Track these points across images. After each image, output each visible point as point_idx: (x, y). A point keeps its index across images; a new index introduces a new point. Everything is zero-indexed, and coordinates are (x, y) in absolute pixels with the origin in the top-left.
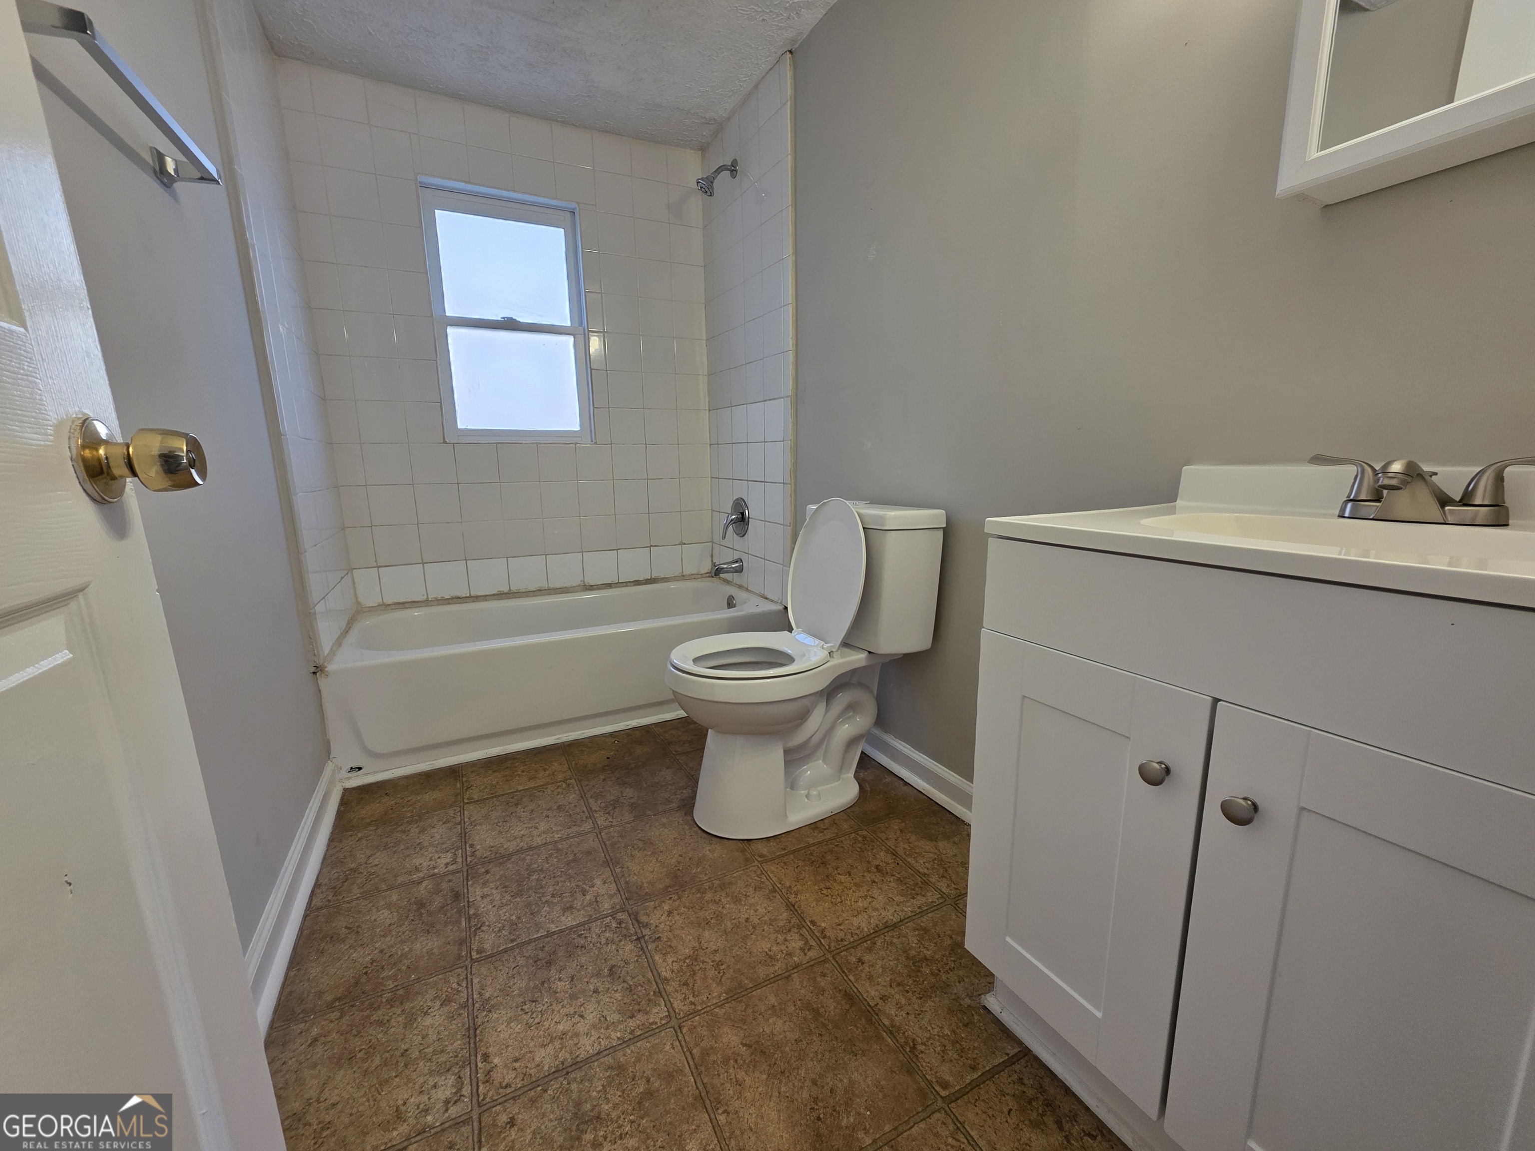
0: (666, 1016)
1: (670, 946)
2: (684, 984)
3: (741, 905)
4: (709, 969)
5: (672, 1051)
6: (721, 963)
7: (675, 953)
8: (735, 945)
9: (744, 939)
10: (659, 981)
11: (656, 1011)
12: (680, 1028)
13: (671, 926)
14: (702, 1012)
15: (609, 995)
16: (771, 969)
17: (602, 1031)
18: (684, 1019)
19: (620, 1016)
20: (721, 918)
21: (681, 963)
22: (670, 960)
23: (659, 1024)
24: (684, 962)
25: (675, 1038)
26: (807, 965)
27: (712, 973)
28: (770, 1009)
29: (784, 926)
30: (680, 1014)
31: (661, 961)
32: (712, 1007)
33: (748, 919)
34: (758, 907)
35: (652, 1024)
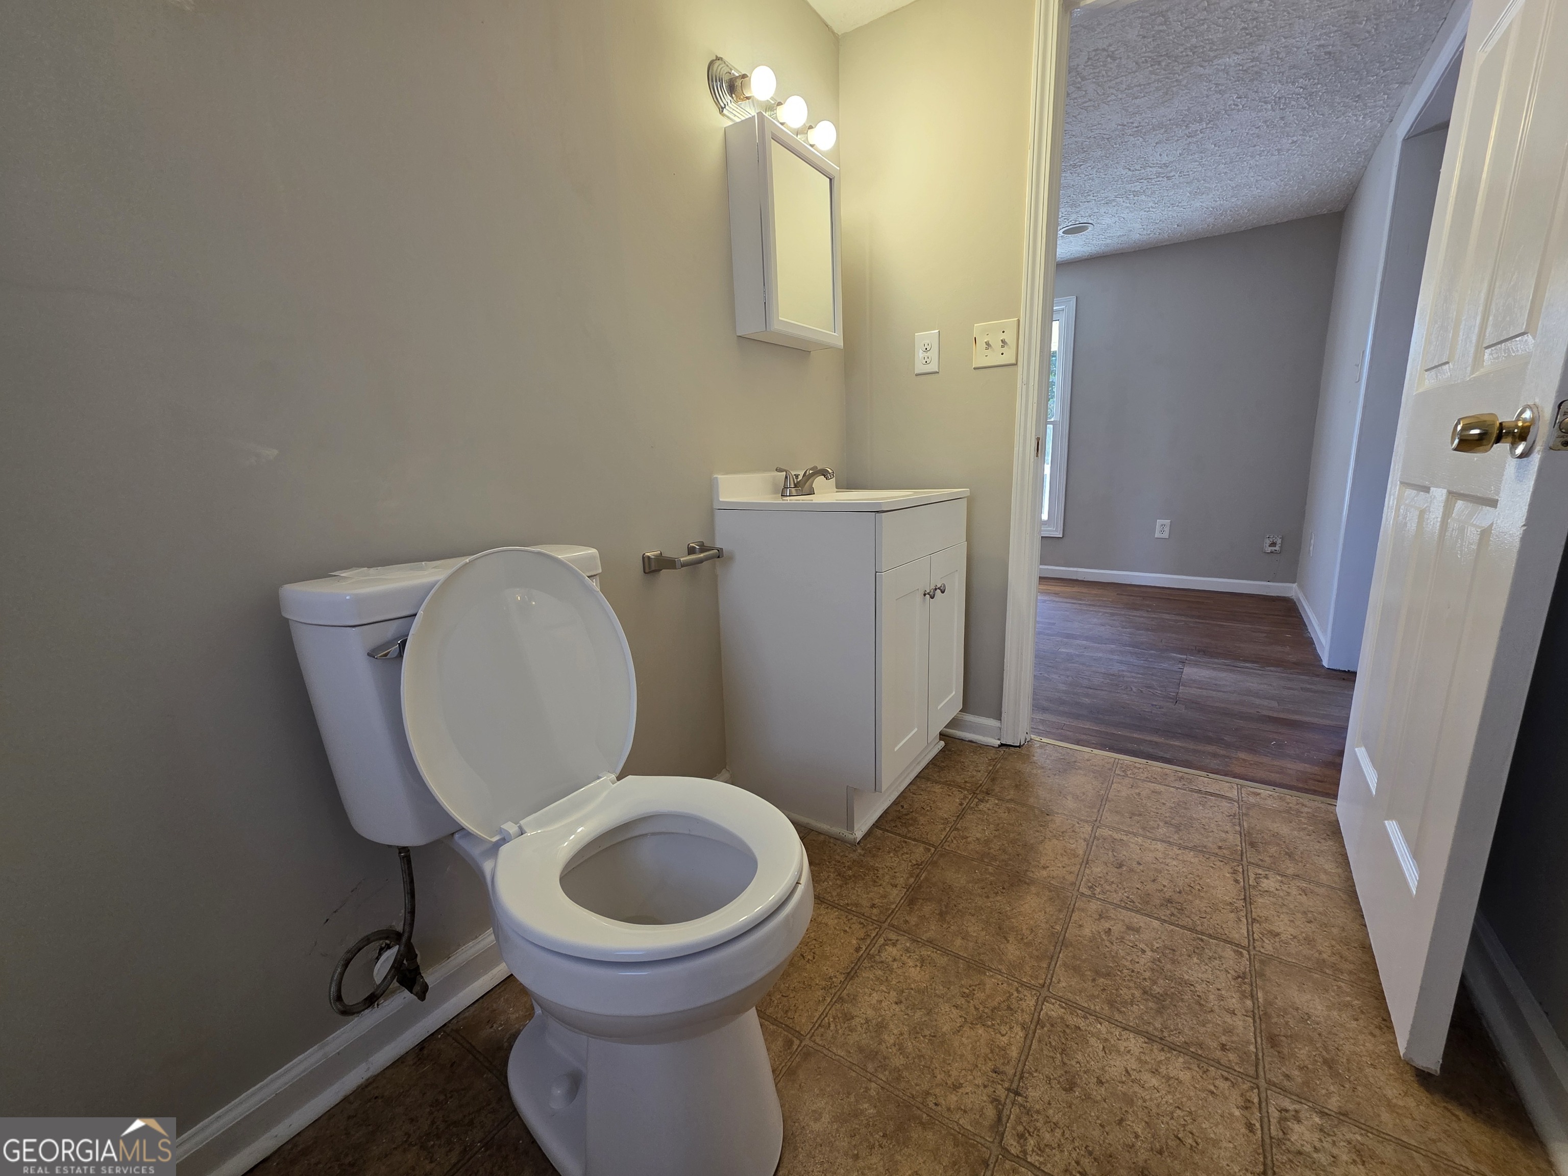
0: (1047, 1002)
1: (992, 1052)
2: (1011, 1009)
3: (884, 1020)
4: (979, 1000)
5: (1062, 979)
6: (964, 995)
7: (993, 1041)
8: (936, 995)
9: (923, 992)
10: (1031, 1032)
11: (1053, 1013)
12: (1043, 986)
13: (971, 1071)
14: (1016, 980)
15: (1088, 1065)
16: (934, 955)
17: (1113, 1042)
18: (1035, 988)
19: (1088, 1038)
20: (915, 1028)
21: (997, 1027)
22: (1005, 1039)
23: (1058, 1002)
24: (993, 1025)
25: (1053, 984)
26: (907, 935)
27: (980, 995)
28: (968, 940)
29: (880, 969)
30: (1035, 994)
31: (1013, 1048)
32: (1006, 976)
33: (896, 1003)
34: (874, 1002)
35: (1063, 1008)
